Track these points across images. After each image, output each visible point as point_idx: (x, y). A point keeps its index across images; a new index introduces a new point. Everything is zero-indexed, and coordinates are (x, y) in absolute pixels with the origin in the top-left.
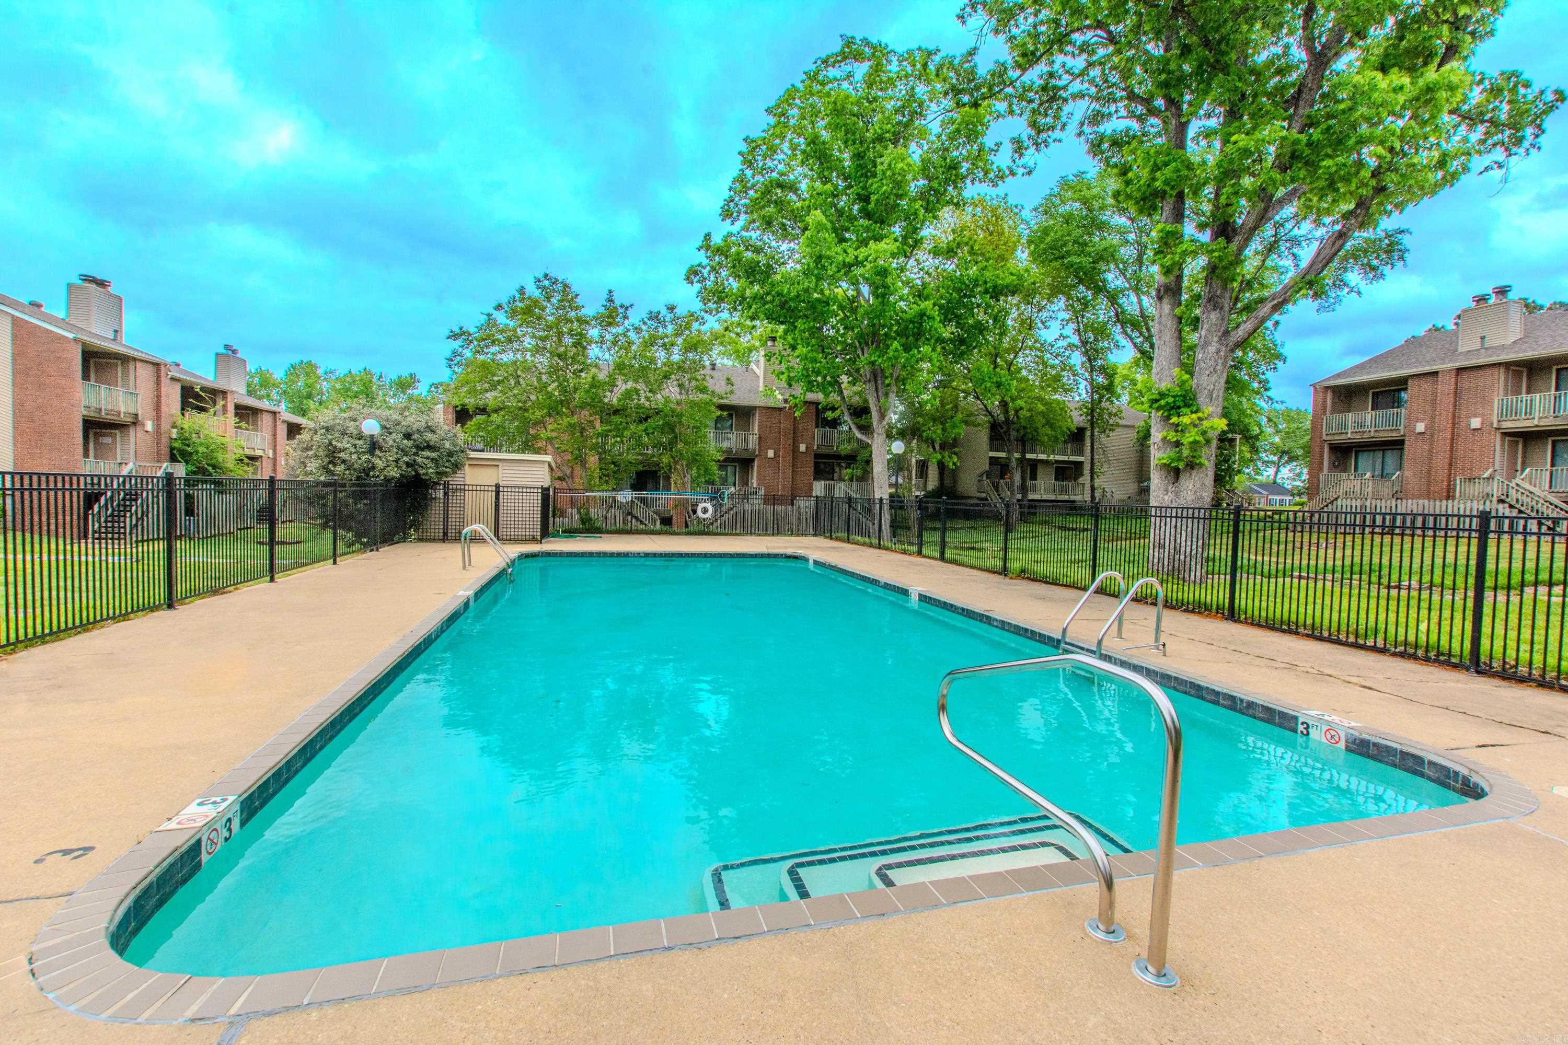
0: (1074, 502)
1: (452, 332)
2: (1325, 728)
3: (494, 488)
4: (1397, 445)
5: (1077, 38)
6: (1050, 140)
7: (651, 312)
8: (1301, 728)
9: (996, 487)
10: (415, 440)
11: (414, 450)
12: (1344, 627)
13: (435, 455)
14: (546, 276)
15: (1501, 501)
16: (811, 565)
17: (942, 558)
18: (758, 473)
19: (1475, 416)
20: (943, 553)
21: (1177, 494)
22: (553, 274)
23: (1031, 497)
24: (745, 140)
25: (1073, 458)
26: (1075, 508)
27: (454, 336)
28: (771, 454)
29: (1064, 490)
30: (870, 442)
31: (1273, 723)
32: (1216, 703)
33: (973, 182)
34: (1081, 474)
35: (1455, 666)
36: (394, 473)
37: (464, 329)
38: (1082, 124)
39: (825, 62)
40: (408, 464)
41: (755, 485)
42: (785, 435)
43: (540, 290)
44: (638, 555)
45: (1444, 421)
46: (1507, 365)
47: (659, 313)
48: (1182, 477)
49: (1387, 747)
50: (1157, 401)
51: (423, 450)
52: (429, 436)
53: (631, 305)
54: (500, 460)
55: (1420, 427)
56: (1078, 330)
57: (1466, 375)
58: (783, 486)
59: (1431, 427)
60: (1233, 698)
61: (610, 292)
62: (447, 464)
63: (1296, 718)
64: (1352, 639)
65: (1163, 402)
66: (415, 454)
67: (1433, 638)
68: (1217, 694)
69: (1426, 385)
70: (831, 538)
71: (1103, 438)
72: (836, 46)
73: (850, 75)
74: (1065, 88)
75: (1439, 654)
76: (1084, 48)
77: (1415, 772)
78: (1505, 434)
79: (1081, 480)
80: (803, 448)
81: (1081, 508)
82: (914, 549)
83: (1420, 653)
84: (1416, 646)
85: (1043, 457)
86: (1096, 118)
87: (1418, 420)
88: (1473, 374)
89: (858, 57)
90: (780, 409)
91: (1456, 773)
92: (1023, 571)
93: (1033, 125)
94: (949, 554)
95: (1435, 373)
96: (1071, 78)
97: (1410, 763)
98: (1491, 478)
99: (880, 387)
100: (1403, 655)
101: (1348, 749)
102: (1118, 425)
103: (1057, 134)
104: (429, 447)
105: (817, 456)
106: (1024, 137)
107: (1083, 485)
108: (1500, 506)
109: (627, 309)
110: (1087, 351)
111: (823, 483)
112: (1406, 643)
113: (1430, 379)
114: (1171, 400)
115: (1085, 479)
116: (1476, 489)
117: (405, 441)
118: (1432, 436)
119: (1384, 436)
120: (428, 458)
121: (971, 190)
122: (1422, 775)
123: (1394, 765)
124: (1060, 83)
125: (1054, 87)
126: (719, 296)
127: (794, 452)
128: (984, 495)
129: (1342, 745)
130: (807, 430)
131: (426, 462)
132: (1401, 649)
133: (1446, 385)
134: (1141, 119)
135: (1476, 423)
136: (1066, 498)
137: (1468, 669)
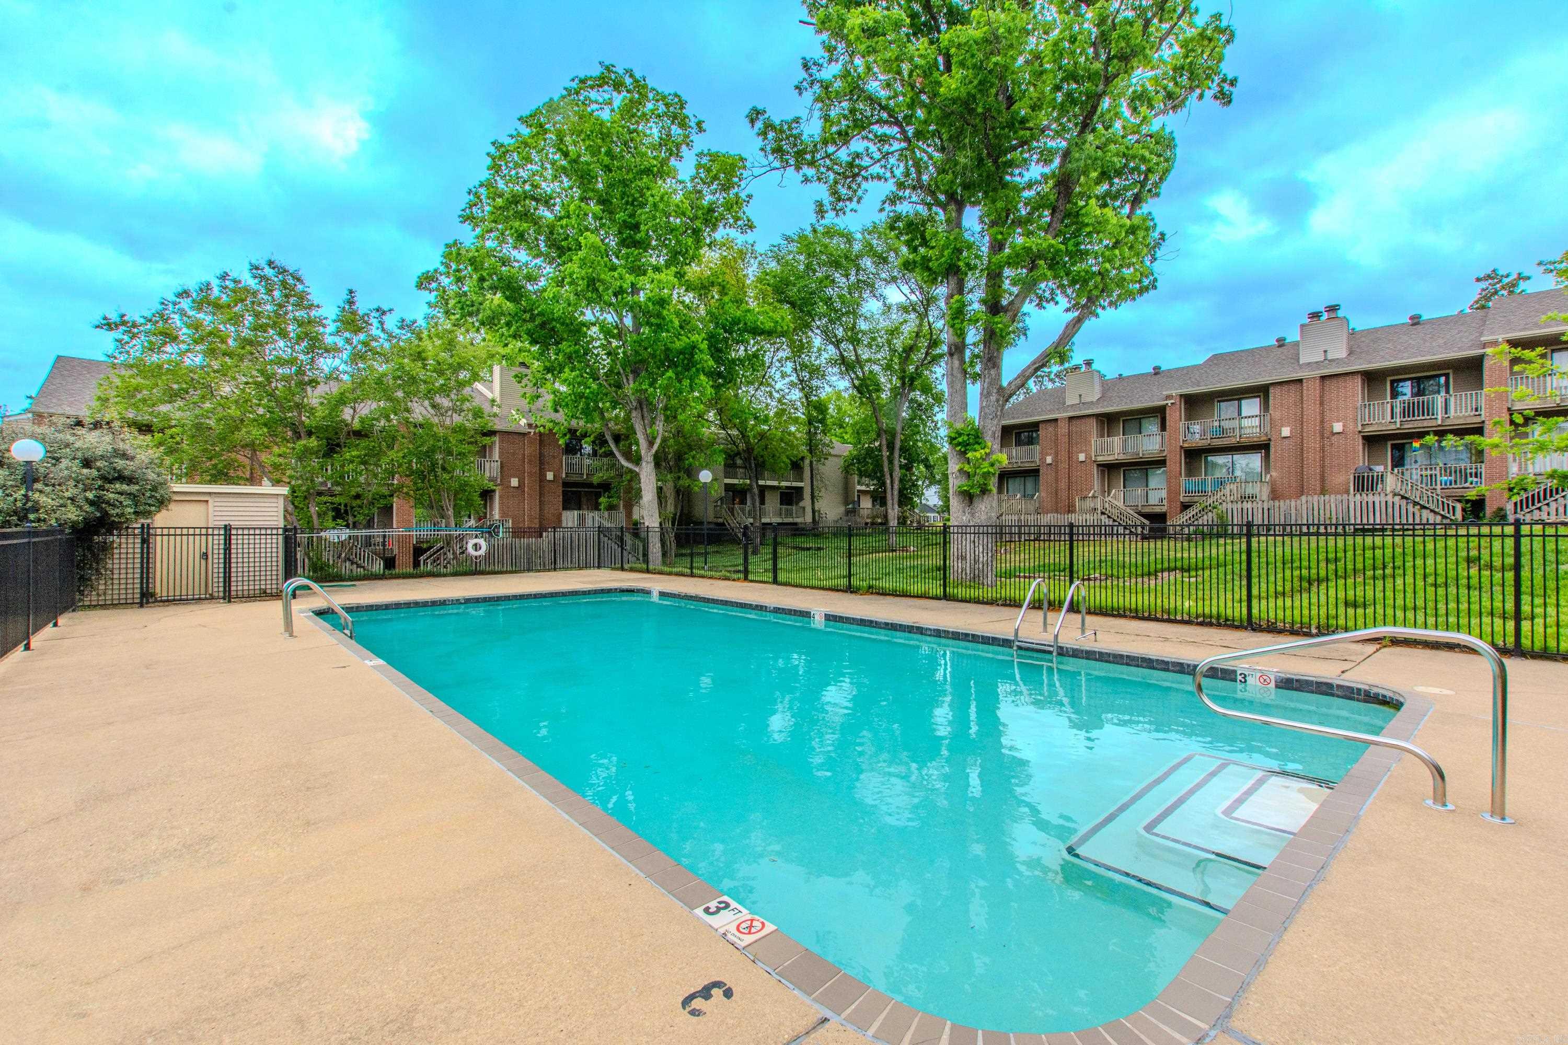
0: (796, 524)
1: (105, 318)
2: (1259, 675)
3: (222, 532)
4: (1034, 473)
5: (878, 129)
6: (847, 210)
7: (403, 321)
8: (1239, 678)
9: (732, 511)
10: (99, 470)
11: (100, 483)
12: (1159, 609)
13: (134, 488)
14: (270, 263)
15: (1103, 513)
16: (655, 598)
17: (775, 581)
18: (501, 504)
19: (1081, 452)
20: (775, 577)
21: (973, 515)
22: (281, 260)
23: (764, 520)
24: (493, 144)
25: (795, 484)
26: (797, 529)
27: (109, 325)
28: (514, 482)
29: (789, 514)
30: (637, 470)
31: (1217, 678)
32: (1167, 670)
33: (724, 226)
34: (801, 498)
35: (1237, 627)
36: (72, 514)
37: (126, 318)
38: (884, 203)
39: (583, 81)
40: (91, 503)
41: (497, 517)
42: (530, 461)
43: (257, 281)
44: (457, 602)
45: (1063, 455)
46: (1098, 416)
47: (415, 322)
48: (976, 500)
49: (1307, 681)
50: (955, 439)
51: (110, 482)
52: (120, 463)
53: (391, 310)
54: (210, 493)
55: (1049, 460)
56: (796, 369)
57: (1074, 422)
58: (530, 516)
59: (1055, 460)
60: (1181, 664)
61: (351, 292)
62: (150, 501)
63: (1235, 672)
64: (1165, 617)
65: (960, 440)
66: (101, 488)
67: (1222, 609)
68: (1167, 663)
69: (1051, 428)
70: (622, 569)
71: (821, 467)
72: (596, 71)
73: (609, 103)
74: (866, 168)
75: (1227, 620)
76: (883, 139)
77: (1327, 694)
78: (1099, 465)
79: (801, 504)
80: (550, 476)
81: (803, 529)
82: (742, 576)
83: (1214, 621)
84: (1211, 617)
85: (769, 483)
86: (893, 200)
87: (1047, 454)
88: (1078, 422)
89: (618, 86)
90: (524, 434)
91: (1359, 690)
92: (870, 587)
93: (834, 193)
94: (782, 577)
95: (1056, 420)
96: (872, 162)
97: (1324, 688)
98: (1094, 497)
99: (646, 414)
100: (1201, 624)
101: (1277, 687)
102: (830, 454)
103: (854, 205)
104: (121, 478)
105: (566, 484)
106: (826, 202)
107: (804, 508)
108: (1103, 517)
109: (384, 313)
110: (803, 389)
111: (576, 512)
112: (1204, 615)
113: (1053, 424)
114: (966, 438)
115: (806, 502)
116: (1089, 504)
117: (85, 471)
118: (1057, 466)
119: (1028, 466)
120: (121, 493)
121: (720, 234)
122: (1333, 695)
123: (1312, 692)
124: (864, 164)
125: (858, 166)
126: (468, 309)
127: (541, 481)
128: (720, 520)
129: (1273, 685)
130: (554, 457)
131: (122, 498)
132: (1200, 619)
133: (1063, 428)
134: (929, 206)
135: (1082, 457)
136: (790, 520)
137: (1246, 629)
